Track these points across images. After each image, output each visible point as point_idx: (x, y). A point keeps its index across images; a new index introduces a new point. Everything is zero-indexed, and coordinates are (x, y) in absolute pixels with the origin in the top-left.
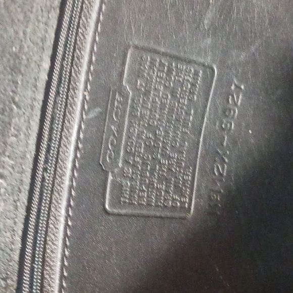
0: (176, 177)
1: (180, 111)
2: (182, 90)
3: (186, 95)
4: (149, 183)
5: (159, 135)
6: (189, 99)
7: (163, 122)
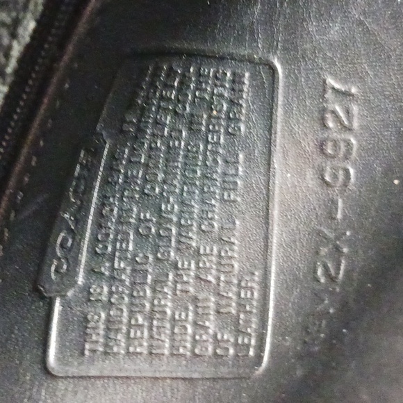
0: (219, 294)
1: (210, 159)
2: (210, 117)
3: (220, 125)
4: (153, 310)
5: (167, 212)
6: (227, 133)
7: (175, 186)
